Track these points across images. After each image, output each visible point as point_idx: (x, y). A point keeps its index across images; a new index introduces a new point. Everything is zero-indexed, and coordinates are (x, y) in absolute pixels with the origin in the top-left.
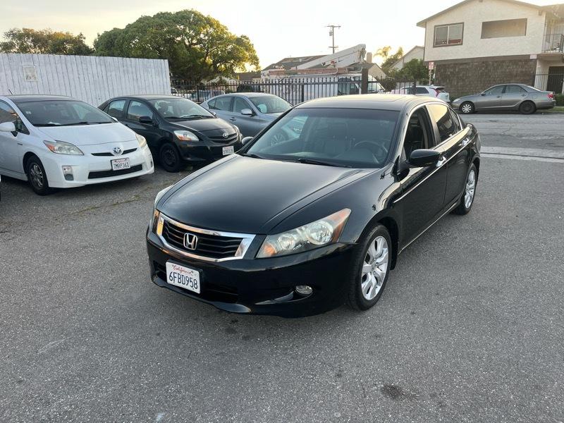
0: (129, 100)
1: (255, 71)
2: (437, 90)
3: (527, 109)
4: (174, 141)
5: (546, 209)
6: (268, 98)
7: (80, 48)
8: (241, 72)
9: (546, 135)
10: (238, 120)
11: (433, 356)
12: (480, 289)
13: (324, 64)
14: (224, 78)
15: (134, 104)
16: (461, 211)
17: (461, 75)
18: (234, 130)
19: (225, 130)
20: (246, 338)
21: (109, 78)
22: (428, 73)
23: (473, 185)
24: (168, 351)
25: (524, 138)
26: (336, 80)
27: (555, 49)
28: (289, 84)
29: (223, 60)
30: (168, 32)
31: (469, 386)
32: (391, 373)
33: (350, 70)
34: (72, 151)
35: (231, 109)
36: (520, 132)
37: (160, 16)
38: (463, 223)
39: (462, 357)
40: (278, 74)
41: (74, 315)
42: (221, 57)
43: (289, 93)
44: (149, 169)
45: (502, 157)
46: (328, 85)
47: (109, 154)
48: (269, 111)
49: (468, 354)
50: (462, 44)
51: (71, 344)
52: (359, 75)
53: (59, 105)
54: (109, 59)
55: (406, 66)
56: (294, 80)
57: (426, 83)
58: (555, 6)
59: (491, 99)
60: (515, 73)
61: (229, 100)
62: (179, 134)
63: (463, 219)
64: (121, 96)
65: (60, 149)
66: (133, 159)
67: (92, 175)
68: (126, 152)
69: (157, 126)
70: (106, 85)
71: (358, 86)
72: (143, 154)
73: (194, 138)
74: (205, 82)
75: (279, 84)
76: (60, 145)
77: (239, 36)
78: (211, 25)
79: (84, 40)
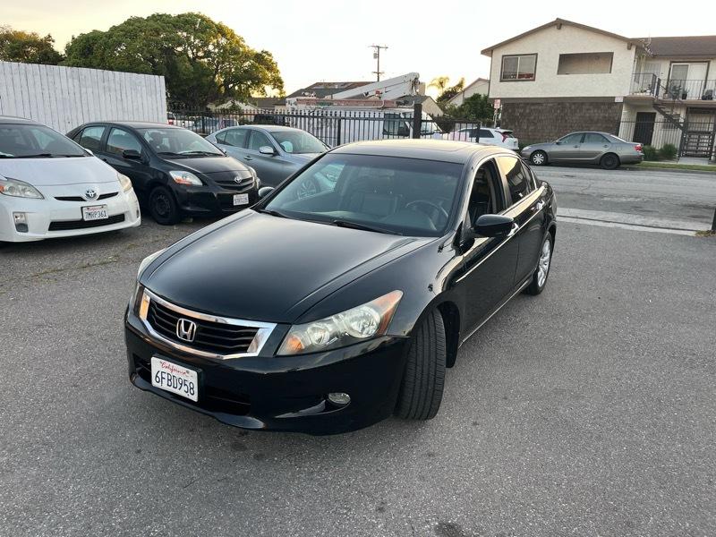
0: (110, 127)
1: (279, 96)
2: (504, 134)
3: (609, 163)
4: (170, 184)
5: (633, 290)
6: (295, 134)
7: (46, 54)
8: (261, 96)
9: (631, 197)
10: (255, 160)
11: (500, 482)
12: (558, 392)
13: (367, 94)
14: (237, 103)
15: (116, 132)
16: (533, 290)
17: (532, 118)
18: (250, 173)
19: (237, 173)
20: (258, 457)
21: (84, 96)
22: (493, 112)
23: (547, 258)
24: (152, 476)
25: (605, 199)
26: (382, 116)
27: (645, 91)
28: (322, 117)
29: (238, 80)
30: (166, 39)
31: (546, 523)
32: (448, 505)
33: (399, 104)
34: (28, 193)
35: (246, 146)
36: (601, 192)
37: (156, 18)
38: (535, 305)
39: (536, 484)
40: (308, 104)
41: (21, 423)
42: (234, 76)
43: (322, 128)
44: (134, 220)
45: (581, 221)
46: (372, 122)
47: (79, 199)
48: (296, 151)
49: (543, 479)
50: (534, 80)
51: (16, 464)
52: (410, 110)
53: (13, 131)
54: (84, 71)
55: (467, 101)
56: (329, 113)
57: (490, 125)
58: (646, 39)
59: (568, 148)
60: (596, 118)
61: (244, 133)
62: (176, 175)
63: (536, 300)
64: (99, 120)
65: (11, 189)
66: (112, 207)
67: (55, 226)
68: (102, 197)
69: (146, 164)
70: (79, 104)
71: (408, 125)
72: (126, 200)
73: (196, 181)
74: (212, 107)
75: (309, 117)
76: (11, 184)
77: (259, 51)
78: (224, 35)
79: (52, 43)
